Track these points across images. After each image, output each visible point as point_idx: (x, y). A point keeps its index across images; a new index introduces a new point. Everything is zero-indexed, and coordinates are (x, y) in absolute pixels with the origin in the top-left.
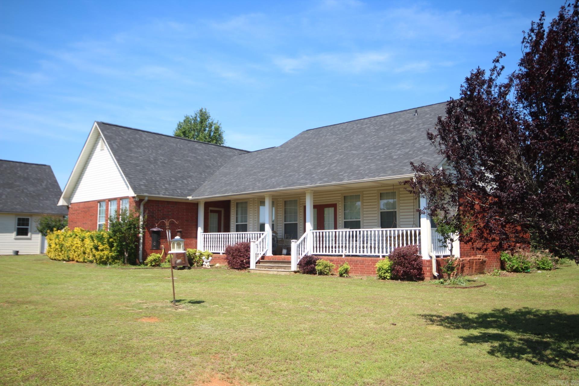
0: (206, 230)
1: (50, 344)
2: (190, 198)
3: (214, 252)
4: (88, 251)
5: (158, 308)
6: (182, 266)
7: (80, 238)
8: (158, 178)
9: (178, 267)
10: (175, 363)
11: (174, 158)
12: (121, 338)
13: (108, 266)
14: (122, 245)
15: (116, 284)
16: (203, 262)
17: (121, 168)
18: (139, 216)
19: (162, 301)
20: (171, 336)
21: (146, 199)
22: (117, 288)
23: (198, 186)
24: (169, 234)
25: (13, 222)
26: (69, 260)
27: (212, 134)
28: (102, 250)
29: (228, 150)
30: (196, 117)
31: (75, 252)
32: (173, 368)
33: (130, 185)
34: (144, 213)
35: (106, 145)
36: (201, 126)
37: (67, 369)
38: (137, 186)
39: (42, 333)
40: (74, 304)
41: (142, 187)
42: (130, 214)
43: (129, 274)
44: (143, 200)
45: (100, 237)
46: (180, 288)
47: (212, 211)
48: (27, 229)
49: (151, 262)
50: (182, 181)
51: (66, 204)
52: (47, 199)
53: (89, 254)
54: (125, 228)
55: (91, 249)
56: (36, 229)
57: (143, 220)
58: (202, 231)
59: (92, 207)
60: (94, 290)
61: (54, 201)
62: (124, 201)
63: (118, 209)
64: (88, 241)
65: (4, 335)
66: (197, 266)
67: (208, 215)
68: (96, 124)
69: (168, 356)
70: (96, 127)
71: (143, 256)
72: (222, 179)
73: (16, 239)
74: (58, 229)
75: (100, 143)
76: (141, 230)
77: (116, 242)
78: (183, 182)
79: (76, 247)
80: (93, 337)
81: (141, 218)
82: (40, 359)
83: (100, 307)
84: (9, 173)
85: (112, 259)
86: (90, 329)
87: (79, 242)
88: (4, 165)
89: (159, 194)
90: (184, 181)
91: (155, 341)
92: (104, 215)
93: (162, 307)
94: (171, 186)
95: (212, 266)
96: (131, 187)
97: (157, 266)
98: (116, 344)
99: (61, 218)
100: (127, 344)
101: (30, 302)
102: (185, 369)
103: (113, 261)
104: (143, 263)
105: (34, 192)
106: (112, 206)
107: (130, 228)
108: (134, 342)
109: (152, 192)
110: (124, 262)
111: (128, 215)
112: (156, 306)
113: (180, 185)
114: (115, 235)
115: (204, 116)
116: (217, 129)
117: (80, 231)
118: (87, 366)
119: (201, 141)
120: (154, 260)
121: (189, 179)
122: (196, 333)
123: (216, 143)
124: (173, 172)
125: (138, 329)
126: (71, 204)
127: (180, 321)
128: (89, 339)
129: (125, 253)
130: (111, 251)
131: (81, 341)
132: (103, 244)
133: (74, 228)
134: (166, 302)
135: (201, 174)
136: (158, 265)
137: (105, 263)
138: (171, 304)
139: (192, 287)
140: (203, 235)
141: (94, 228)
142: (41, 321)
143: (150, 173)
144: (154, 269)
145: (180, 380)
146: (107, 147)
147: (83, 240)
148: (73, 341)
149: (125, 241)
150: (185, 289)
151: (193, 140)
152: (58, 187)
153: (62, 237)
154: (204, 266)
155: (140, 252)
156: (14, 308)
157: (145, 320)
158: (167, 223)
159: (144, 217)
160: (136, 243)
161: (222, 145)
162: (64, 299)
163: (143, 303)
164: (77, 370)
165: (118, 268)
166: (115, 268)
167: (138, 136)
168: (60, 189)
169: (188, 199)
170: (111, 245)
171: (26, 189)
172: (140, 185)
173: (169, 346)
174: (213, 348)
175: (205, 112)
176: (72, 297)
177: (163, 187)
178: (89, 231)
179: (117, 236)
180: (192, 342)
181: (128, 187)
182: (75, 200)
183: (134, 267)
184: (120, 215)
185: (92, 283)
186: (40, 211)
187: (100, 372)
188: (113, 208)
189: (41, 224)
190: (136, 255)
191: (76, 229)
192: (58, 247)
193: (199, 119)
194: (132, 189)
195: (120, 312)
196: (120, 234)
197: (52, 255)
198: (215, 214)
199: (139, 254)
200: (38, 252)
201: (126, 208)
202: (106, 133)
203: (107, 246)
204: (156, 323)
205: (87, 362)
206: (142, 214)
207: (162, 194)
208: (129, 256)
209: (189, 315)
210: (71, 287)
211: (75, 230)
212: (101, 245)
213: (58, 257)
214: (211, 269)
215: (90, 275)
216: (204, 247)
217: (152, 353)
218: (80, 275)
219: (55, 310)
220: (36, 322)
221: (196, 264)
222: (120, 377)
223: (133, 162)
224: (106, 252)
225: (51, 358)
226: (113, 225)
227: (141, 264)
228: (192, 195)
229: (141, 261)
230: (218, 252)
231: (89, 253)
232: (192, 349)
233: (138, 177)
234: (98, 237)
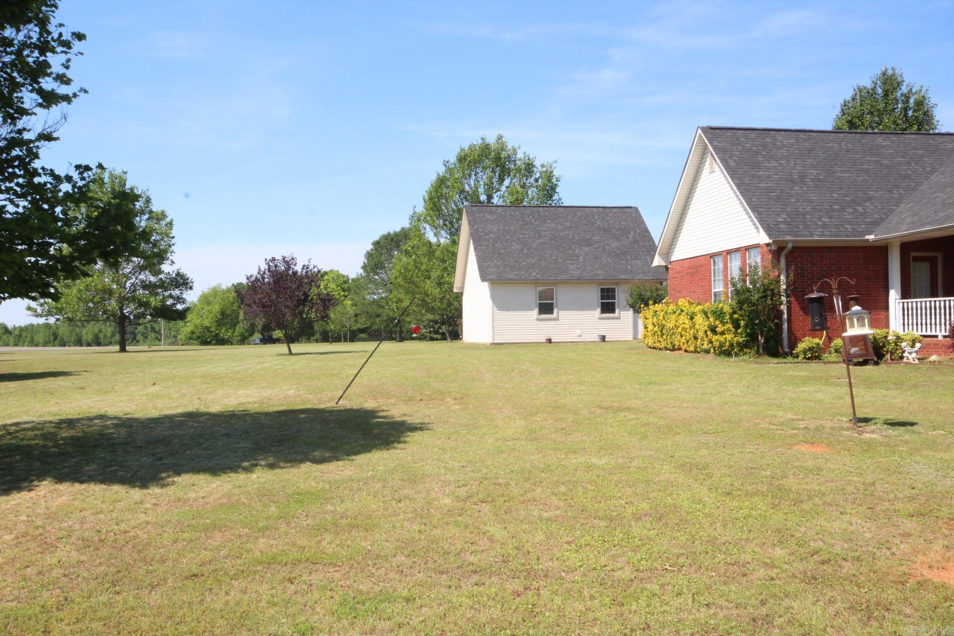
0: (905, 294)
1: (663, 471)
2: (871, 237)
3: (924, 333)
4: (701, 334)
5: (826, 429)
6: (861, 360)
7: (687, 314)
8: (808, 209)
9: (855, 360)
10: (869, 525)
11: (837, 168)
12: (768, 473)
13: (733, 359)
14: (754, 325)
15: (748, 387)
16: (904, 352)
17: (744, 199)
18: (779, 276)
19: (831, 418)
20: (855, 479)
21: (790, 245)
22: (752, 394)
23: (886, 214)
24: (838, 303)
25: (594, 295)
26: (674, 349)
27: (910, 113)
28: (722, 333)
29: (947, 138)
30: (874, 89)
31: (682, 336)
32: (866, 535)
33: (761, 224)
34: (787, 270)
35: (718, 164)
36: (886, 103)
37: (692, 512)
38: (772, 226)
39: (651, 455)
40: (689, 416)
41: (782, 226)
42: (764, 273)
43: (768, 371)
44: (784, 248)
45: (719, 313)
46: (863, 397)
47: (916, 259)
48: (613, 304)
49: (805, 352)
50: (853, 209)
51: (663, 263)
52: (636, 259)
53: (702, 340)
54: (757, 296)
55: (706, 332)
56: (625, 303)
57: (787, 281)
58: (899, 296)
59: (702, 266)
60: (715, 395)
61: (646, 260)
62: (752, 252)
63: (743, 265)
64: (699, 320)
65: (603, 452)
66: (891, 359)
67: (910, 267)
68: (699, 131)
69: (853, 511)
70: (700, 136)
71: (789, 343)
72: (936, 197)
73: (600, 319)
74: (655, 303)
75: (709, 159)
76: (783, 298)
77: (743, 320)
78: (855, 211)
79: (683, 328)
80: (724, 468)
81: (782, 277)
82: (652, 491)
83: (729, 422)
84: (585, 225)
85: (739, 346)
86: (718, 454)
87: (687, 321)
88: (579, 214)
89: (812, 235)
90: (857, 207)
91: (827, 485)
92: (721, 277)
93: (833, 429)
94: (834, 220)
95: (923, 359)
96: (763, 228)
97: (815, 359)
98: (762, 482)
99: (659, 286)
100: (780, 484)
101: (628, 409)
102: (891, 539)
103: (740, 351)
104: (791, 354)
105: (618, 249)
106: (733, 262)
107: (765, 297)
108: (791, 482)
109: (799, 233)
110: (758, 352)
111: (760, 273)
112: (821, 426)
113: (850, 217)
114: (741, 309)
115: (890, 82)
116: (920, 104)
117: (687, 304)
118: (720, 511)
119: (887, 131)
120: (810, 348)
121: (868, 204)
122: (905, 478)
123: (919, 129)
124: (835, 195)
125: (794, 462)
126: (671, 262)
127: (870, 454)
128: (718, 470)
129: (760, 338)
130: (736, 333)
131: (707, 471)
132: (723, 324)
133: (678, 299)
134: (839, 420)
135: (891, 192)
136: (818, 358)
137: (727, 353)
138: (849, 425)
139: (886, 396)
140: (901, 304)
141: (708, 299)
142: (646, 436)
143: (793, 200)
144: (811, 364)
145: (883, 557)
146: (719, 167)
147: (692, 318)
148: (695, 471)
149: (758, 318)
150: (872, 398)
151: (870, 131)
152: (650, 239)
153: (662, 314)
154: (905, 360)
155: (785, 335)
156: (609, 416)
157: (804, 448)
158: (834, 285)
159: (787, 278)
160: (776, 321)
161: (931, 131)
162: (674, 407)
163: (798, 420)
164: (707, 515)
165: (750, 362)
166: (744, 361)
167: (770, 140)
168: (653, 242)
169: (867, 241)
170: (737, 326)
171: (608, 245)
172: (778, 223)
173: (854, 496)
174: (943, 509)
175: (893, 75)
176: (686, 405)
177: (819, 223)
178: (699, 304)
179: (745, 310)
180: (898, 494)
181: (757, 228)
182: (677, 256)
183: (775, 360)
184: (746, 276)
185: (712, 384)
186: (629, 276)
187: (741, 522)
188: (735, 265)
189: (631, 295)
190: (778, 340)
191: (682, 302)
192: (656, 329)
193: (880, 91)
194: (765, 231)
195: (761, 432)
196: (749, 307)
197: (650, 341)
198: (923, 263)
199: (782, 339)
200: (630, 337)
201: (756, 263)
202: (715, 143)
203: (730, 326)
204: (825, 454)
205: (719, 504)
206: (784, 272)
207: (817, 236)
208: (765, 342)
209: (887, 445)
210: (681, 390)
211: (680, 303)
212: (720, 326)
213: (657, 345)
214: (922, 366)
215: (707, 372)
216: (904, 325)
217: (824, 504)
218: (692, 372)
219: (662, 422)
220: (641, 438)
221: (888, 356)
222: (774, 535)
223: (764, 185)
224: (729, 337)
225: (666, 492)
226: (737, 293)
227: (785, 355)
228: (874, 231)
229: (787, 350)
230: (933, 333)
231: (703, 338)
232: (899, 506)
233: (773, 210)
234: (714, 313)
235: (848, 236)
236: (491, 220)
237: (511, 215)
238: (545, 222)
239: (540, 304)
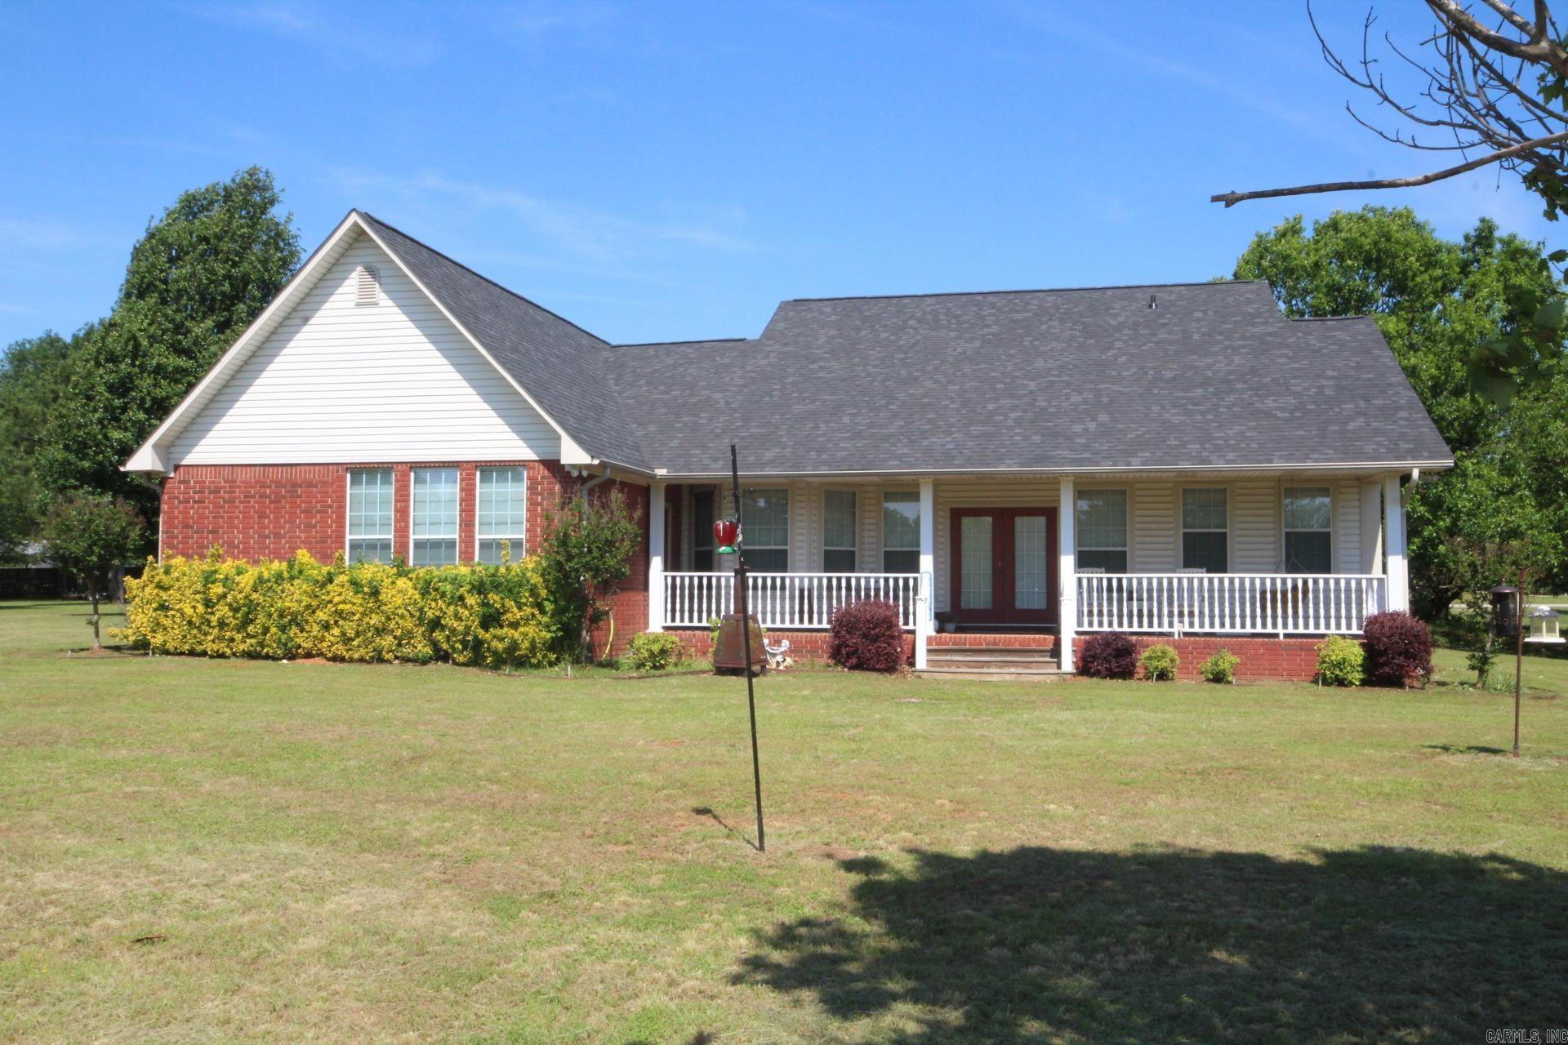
2: (661, 473)
13: (531, 673)
33: (563, 428)
38: (577, 435)
41: (584, 436)
44: (593, 476)
51: (159, 467)
58: (662, 567)
59: (311, 484)
62: (494, 473)
63: (466, 496)
85: (545, 649)
96: (570, 436)
103: (546, 658)
106: (428, 486)
126: (177, 467)
129: (584, 633)
130: (541, 625)
140: (667, 579)
141: (328, 554)
172: (577, 430)
182: (207, 454)
188: (433, 492)
194: (576, 442)
216: (668, 611)
224: (531, 630)
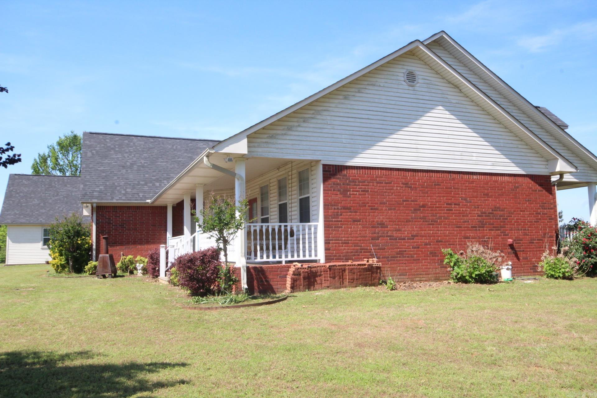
2: (149, 201)
8: (122, 183)
11: (160, 160)
21: (95, 205)
34: (98, 220)
38: (88, 193)
49: (89, 271)
50: (153, 184)
57: (97, 227)
81: (94, 225)
89: (112, 199)
90: (156, 183)
94: (135, 190)
97: (94, 274)
104: (84, 271)
109: (104, 198)
110: (69, 271)
120: (92, 268)
124: (147, 176)
129: (70, 262)
143: (116, 178)
144: (92, 278)
155: (94, 259)
159: (97, 224)
167: (127, 142)
169: (148, 203)
170: (61, 255)
172: (94, 192)
177: (123, 192)
183: (77, 275)
206: (95, 221)
207: (117, 199)
208: (72, 264)
223: (102, 169)
235: (136, 200)
236: (26, 185)
237: (42, 181)
238: (66, 186)
239: (44, 238)
